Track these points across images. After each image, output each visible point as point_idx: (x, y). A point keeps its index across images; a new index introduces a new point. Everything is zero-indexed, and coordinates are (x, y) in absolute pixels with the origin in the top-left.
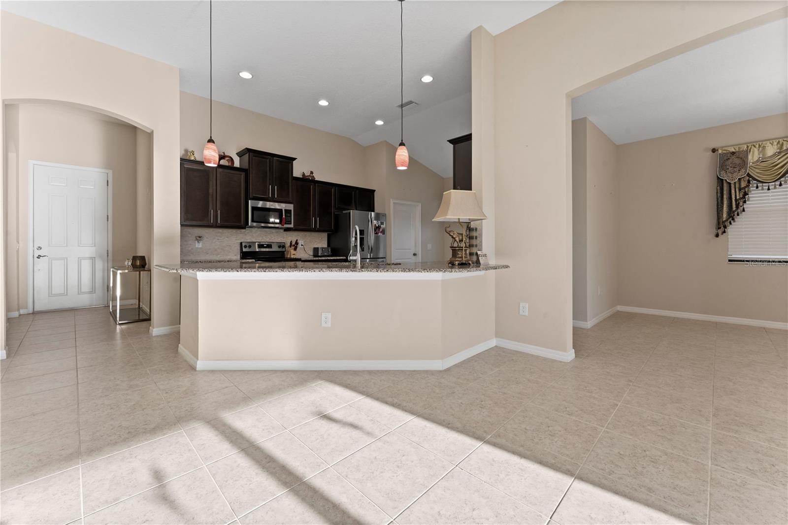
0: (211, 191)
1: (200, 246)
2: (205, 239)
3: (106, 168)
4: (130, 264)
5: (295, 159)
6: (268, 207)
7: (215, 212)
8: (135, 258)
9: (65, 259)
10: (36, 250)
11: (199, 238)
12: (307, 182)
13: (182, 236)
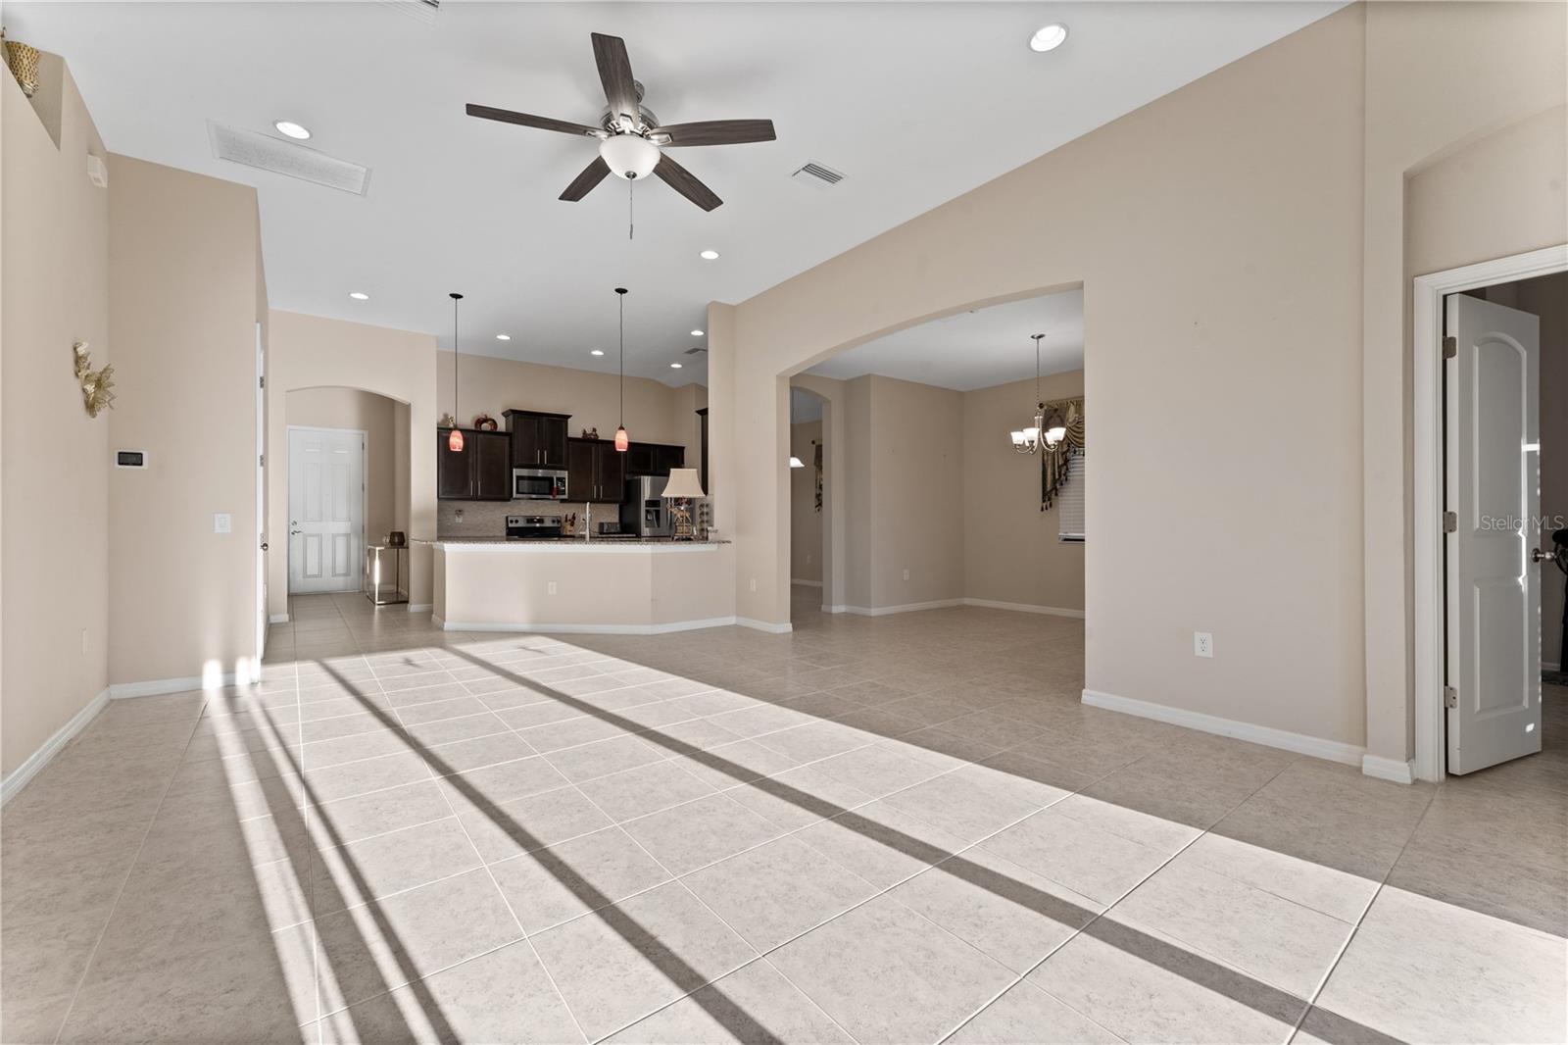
0: (470, 460)
1: (461, 521)
2: (466, 513)
3: (359, 429)
4: (388, 541)
5: (570, 416)
6: (540, 475)
7: (475, 484)
8: (393, 534)
9: (320, 536)
10: (291, 526)
11: (460, 512)
12: (590, 441)
13: (440, 510)
